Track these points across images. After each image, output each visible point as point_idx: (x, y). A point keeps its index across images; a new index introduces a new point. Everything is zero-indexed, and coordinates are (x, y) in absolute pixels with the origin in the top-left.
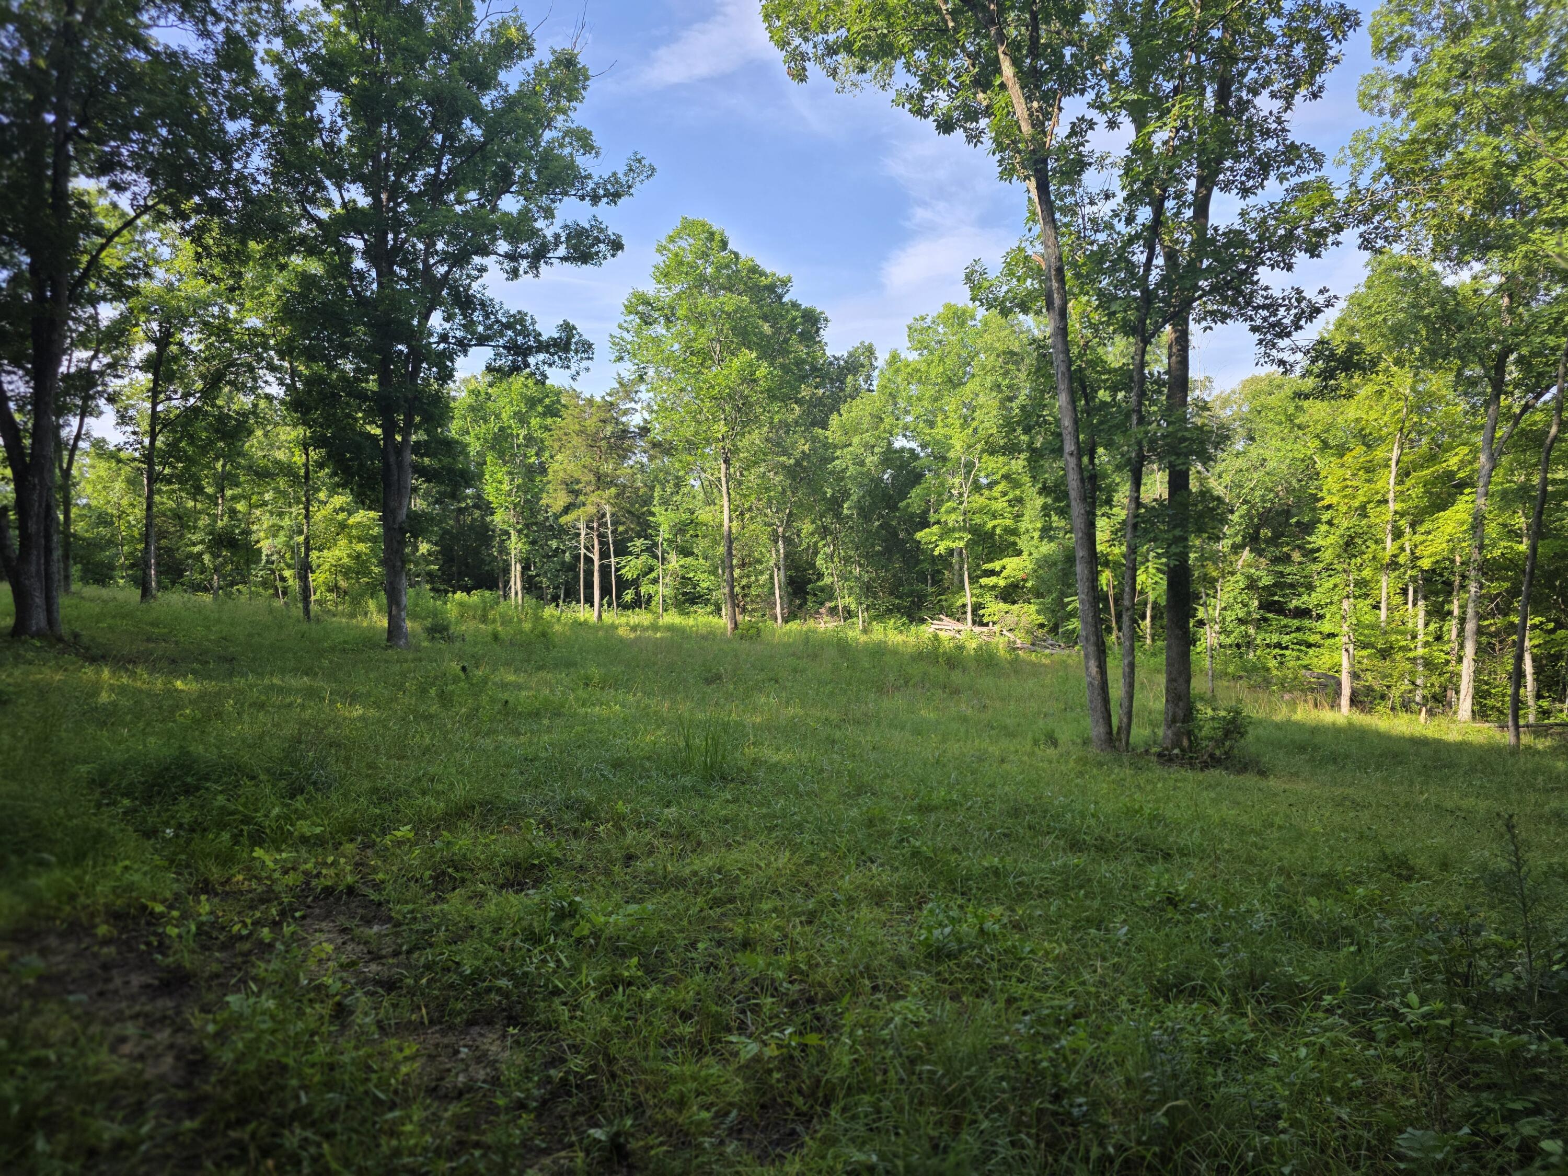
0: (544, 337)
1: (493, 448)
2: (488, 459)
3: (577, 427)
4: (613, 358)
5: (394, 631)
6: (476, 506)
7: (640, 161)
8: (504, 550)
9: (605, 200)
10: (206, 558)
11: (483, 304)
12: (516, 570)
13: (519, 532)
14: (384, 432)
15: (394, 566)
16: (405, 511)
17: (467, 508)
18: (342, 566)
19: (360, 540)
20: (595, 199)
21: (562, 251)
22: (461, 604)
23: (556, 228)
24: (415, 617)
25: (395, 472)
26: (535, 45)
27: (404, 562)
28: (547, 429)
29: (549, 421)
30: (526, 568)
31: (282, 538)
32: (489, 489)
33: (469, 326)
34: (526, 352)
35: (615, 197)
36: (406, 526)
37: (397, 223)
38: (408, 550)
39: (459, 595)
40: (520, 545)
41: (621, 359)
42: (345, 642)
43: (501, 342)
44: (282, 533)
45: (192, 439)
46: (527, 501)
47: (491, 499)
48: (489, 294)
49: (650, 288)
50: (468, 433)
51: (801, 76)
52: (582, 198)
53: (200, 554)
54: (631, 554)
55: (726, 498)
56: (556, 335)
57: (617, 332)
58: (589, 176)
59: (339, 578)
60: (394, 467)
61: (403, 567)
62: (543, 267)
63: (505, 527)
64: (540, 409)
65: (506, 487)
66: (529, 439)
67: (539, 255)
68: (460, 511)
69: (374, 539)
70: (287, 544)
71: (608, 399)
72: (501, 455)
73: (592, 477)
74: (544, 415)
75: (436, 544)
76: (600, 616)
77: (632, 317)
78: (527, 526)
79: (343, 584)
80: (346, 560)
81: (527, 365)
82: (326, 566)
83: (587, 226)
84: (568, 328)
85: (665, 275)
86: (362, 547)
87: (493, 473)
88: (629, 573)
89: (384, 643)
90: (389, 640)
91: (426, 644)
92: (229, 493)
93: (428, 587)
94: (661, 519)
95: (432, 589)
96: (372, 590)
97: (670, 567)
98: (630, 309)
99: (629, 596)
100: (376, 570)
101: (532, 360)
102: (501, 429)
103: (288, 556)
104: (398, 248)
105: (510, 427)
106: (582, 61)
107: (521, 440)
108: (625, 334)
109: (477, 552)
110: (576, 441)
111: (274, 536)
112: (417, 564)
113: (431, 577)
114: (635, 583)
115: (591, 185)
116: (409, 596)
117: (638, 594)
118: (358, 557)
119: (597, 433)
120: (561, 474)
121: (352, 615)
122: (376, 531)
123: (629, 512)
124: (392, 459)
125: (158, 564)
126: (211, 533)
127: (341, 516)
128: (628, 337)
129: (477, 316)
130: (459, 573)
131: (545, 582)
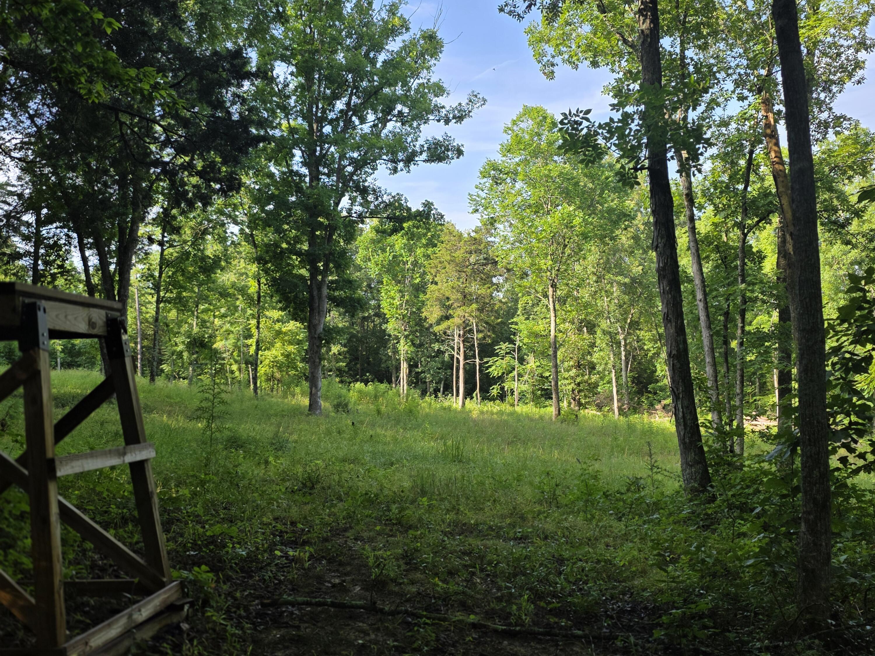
0: (413, 210)
1: (388, 271)
2: (385, 280)
3: (449, 258)
4: (471, 210)
5: (313, 406)
6: (377, 315)
7: (476, 96)
8: (396, 351)
9: (454, 121)
10: (185, 355)
11: (374, 190)
12: (404, 367)
13: (406, 337)
14: (311, 274)
15: (314, 362)
16: (322, 326)
17: (369, 317)
18: (277, 362)
19: (290, 343)
20: (447, 121)
21: (424, 156)
22: (360, 392)
23: (421, 141)
24: (326, 399)
25: (317, 301)
26: (410, 26)
27: (321, 359)
28: (428, 257)
29: (430, 251)
30: (412, 366)
31: (232, 340)
32: (384, 304)
33: (366, 203)
34: (400, 220)
35: (460, 119)
36: (322, 336)
37: (323, 139)
38: (324, 350)
39: (359, 385)
40: (406, 347)
41: (477, 211)
42: (283, 411)
43: (385, 215)
44: (231, 336)
45: (183, 272)
46: (413, 313)
47: (386, 311)
48: (378, 184)
49: (498, 158)
50: (370, 260)
51: (551, 75)
52: (439, 121)
53: (181, 352)
54: (497, 355)
55: (552, 314)
56: (421, 209)
57: (474, 192)
58: (443, 107)
59: (275, 370)
60: (316, 297)
61: (320, 363)
62: (412, 167)
63: (396, 333)
64: (424, 241)
65: (397, 302)
66: (415, 264)
67: (409, 160)
68: (364, 319)
69: (299, 342)
70: (236, 346)
71: (473, 234)
72: (394, 277)
73: (459, 296)
74: (426, 246)
75: (345, 346)
76: (464, 403)
77: (485, 180)
78: (412, 332)
79: (278, 375)
80: (280, 358)
81: (403, 228)
82: (267, 362)
83: (441, 139)
84: (428, 205)
85: (508, 150)
86: (291, 348)
87: (388, 291)
88: (495, 371)
89: (307, 411)
90: (309, 410)
91: (333, 414)
92: (201, 307)
93: (338, 379)
94: (521, 327)
95: (341, 382)
96: (296, 380)
97: (528, 366)
98: (484, 174)
99: (495, 391)
100: (301, 365)
101: (405, 225)
102: (394, 257)
103: (235, 354)
104: (323, 156)
105: (401, 255)
106: (439, 35)
107: (409, 266)
108: (480, 192)
109: (376, 352)
110: (450, 268)
111: (227, 339)
112: (329, 362)
113: (340, 372)
114: (501, 379)
115: (444, 112)
116: (323, 383)
117: (502, 388)
118: (287, 356)
119: (464, 261)
120: (437, 294)
121: (285, 396)
122: (301, 337)
123: (487, 323)
124: (315, 293)
125: (142, 360)
126: (189, 337)
127: (277, 326)
128: (483, 195)
129: (370, 198)
130: (362, 370)
131: (428, 377)
